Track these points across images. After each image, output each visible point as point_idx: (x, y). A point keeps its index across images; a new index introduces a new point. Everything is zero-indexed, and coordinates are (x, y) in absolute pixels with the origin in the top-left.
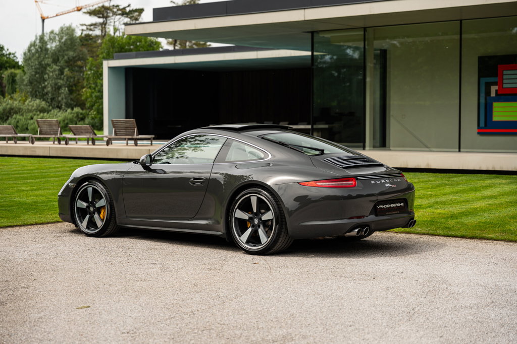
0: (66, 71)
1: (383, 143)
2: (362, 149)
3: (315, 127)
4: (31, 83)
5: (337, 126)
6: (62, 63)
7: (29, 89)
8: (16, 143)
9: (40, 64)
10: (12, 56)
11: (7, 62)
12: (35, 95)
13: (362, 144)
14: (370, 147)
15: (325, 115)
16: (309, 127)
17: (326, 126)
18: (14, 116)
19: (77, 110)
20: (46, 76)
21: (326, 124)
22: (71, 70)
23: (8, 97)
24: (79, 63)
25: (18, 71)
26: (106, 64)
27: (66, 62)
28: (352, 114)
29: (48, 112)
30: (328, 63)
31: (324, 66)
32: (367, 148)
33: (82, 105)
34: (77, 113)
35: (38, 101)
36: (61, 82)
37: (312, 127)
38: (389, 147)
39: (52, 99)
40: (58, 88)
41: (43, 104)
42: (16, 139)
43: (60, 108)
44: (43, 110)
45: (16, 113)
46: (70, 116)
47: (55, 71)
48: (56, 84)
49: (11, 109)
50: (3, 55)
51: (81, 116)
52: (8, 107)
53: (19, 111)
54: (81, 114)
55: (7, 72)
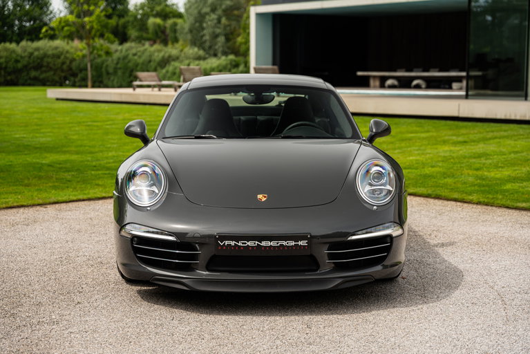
0: (224, 20)
2: (524, 99)
3: (471, 74)
4: (191, 31)
5: (490, 73)
6: (219, 12)
7: (189, 37)
8: (160, 90)
9: (199, 13)
10: (175, 7)
11: (171, 12)
12: (194, 43)
13: (523, 93)
15: (481, 61)
16: (464, 74)
17: (479, 73)
18: (173, 63)
19: (231, 57)
20: (205, 25)
21: (479, 70)
22: (228, 19)
23: (170, 45)
24: (236, 12)
25: (179, 21)
26: (254, 11)
27: (224, 11)
28: (510, 60)
29: (205, 59)
30: (482, 7)
31: (479, 10)
32: (529, 98)
33: (236, 53)
34: (231, 61)
35: (196, 49)
36: (218, 31)
37: (468, 74)
39: (210, 47)
40: (215, 36)
41: (201, 53)
42: (161, 87)
43: (215, 55)
44: (199, 58)
45: (174, 60)
46: (224, 63)
47: (213, 19)
48: (214, 33)
49: (170, 57)
50: (167, 6)
51: (234, 63)
52: (167, 55)
53: (177, 59)
54: (235, 61)
55: (170, 22)
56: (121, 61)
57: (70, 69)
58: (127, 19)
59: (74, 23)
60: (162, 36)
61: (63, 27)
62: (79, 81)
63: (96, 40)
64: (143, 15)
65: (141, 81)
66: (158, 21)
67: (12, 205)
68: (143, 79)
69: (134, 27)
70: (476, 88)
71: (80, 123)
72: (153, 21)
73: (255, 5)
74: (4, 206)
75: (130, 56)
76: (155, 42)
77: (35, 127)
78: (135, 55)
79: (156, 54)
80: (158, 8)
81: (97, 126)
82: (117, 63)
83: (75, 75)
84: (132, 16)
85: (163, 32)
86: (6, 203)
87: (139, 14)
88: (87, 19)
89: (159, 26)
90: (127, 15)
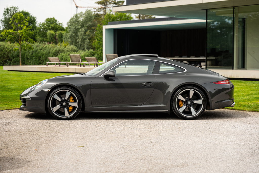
0: (88, 32)
1: (243, 66)
2: (232, 69)
3: (208, 58)
5: (219, 58)
6: (85, 27)
7: (69, 40)
8: (60, 66)
9: (76, 28)
10: (61, 25)
11: (59, 28)
12: (72, 43)
13: (232, 67)
14: (236, 68)
15: (214, 52)
16: (205, 58)
17: (214, 58)
18: (61, 54)
19: (91, 50)
21: (214, 57)
24: (93, 28)
25: (63, 32)
26: (104, 27)
27: (88, 27)
28: (227, 51)
29: (77, 51)
30: (216, 26)
31: (214, 27)
32: (234, 69)
33: (94, 48)
34: (91, 52)
35: (72, 46)
36: (85, 37)
37: (206, 58)
38: (246, 68)
39: (81, 45)
41: (75, 48)
42: (60, 64)
43: (83, 49)
44: (74, 51)
45: (61, 52)
46: (88, 54)
48: (83, 38)
49: (59, 50)
50: (56, 24)
51: (92, 54)
52: (58, 49)
53: (63, 51)
54: (93, 52)
55: (58, 32)
56: (34, 53)
57: (8, 57)
58: (35, 31)
59: (13, 33)
60: (54, 40)
61: (7, 35)
62: (12, 63)
63: (24, 42)
64: (44, 29)
65: (50, 61)
66: (52, 32)
67: (16, 108)
68: (51, 61)
69: (39, 35)
70: (212, 65)
71: (26, 80)
72: (50, 32)
73: (105, 25)
74: (12, 108)
75: (39, 50)
76: (50, 43)
77: (6, 82)
78: (41, 49)
79: (52, 49)
80: (52, 25)
81: (35, 81)
82: (32, 54)
83: (10, 60)
84: (38, 29)
85: (55, 38)
86: (13, 107)
87: (41, 28)
88: (19, 31)
89: (53, 35)
90: (36, 29)
